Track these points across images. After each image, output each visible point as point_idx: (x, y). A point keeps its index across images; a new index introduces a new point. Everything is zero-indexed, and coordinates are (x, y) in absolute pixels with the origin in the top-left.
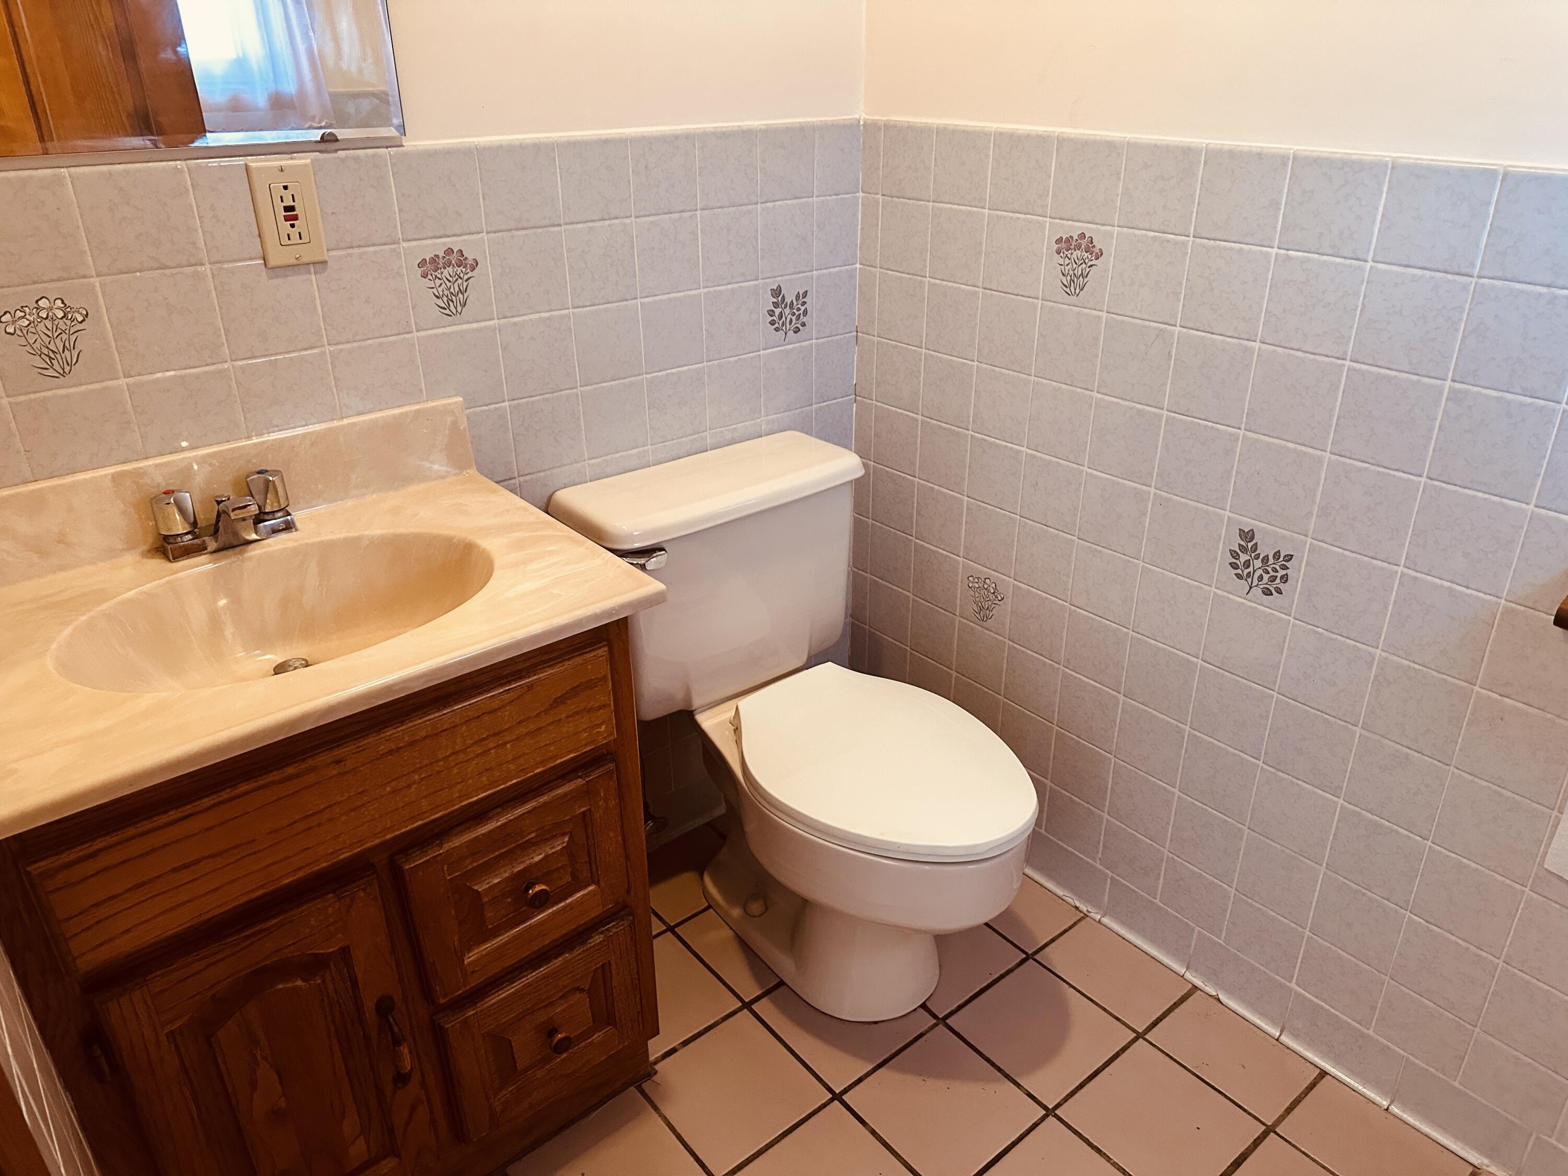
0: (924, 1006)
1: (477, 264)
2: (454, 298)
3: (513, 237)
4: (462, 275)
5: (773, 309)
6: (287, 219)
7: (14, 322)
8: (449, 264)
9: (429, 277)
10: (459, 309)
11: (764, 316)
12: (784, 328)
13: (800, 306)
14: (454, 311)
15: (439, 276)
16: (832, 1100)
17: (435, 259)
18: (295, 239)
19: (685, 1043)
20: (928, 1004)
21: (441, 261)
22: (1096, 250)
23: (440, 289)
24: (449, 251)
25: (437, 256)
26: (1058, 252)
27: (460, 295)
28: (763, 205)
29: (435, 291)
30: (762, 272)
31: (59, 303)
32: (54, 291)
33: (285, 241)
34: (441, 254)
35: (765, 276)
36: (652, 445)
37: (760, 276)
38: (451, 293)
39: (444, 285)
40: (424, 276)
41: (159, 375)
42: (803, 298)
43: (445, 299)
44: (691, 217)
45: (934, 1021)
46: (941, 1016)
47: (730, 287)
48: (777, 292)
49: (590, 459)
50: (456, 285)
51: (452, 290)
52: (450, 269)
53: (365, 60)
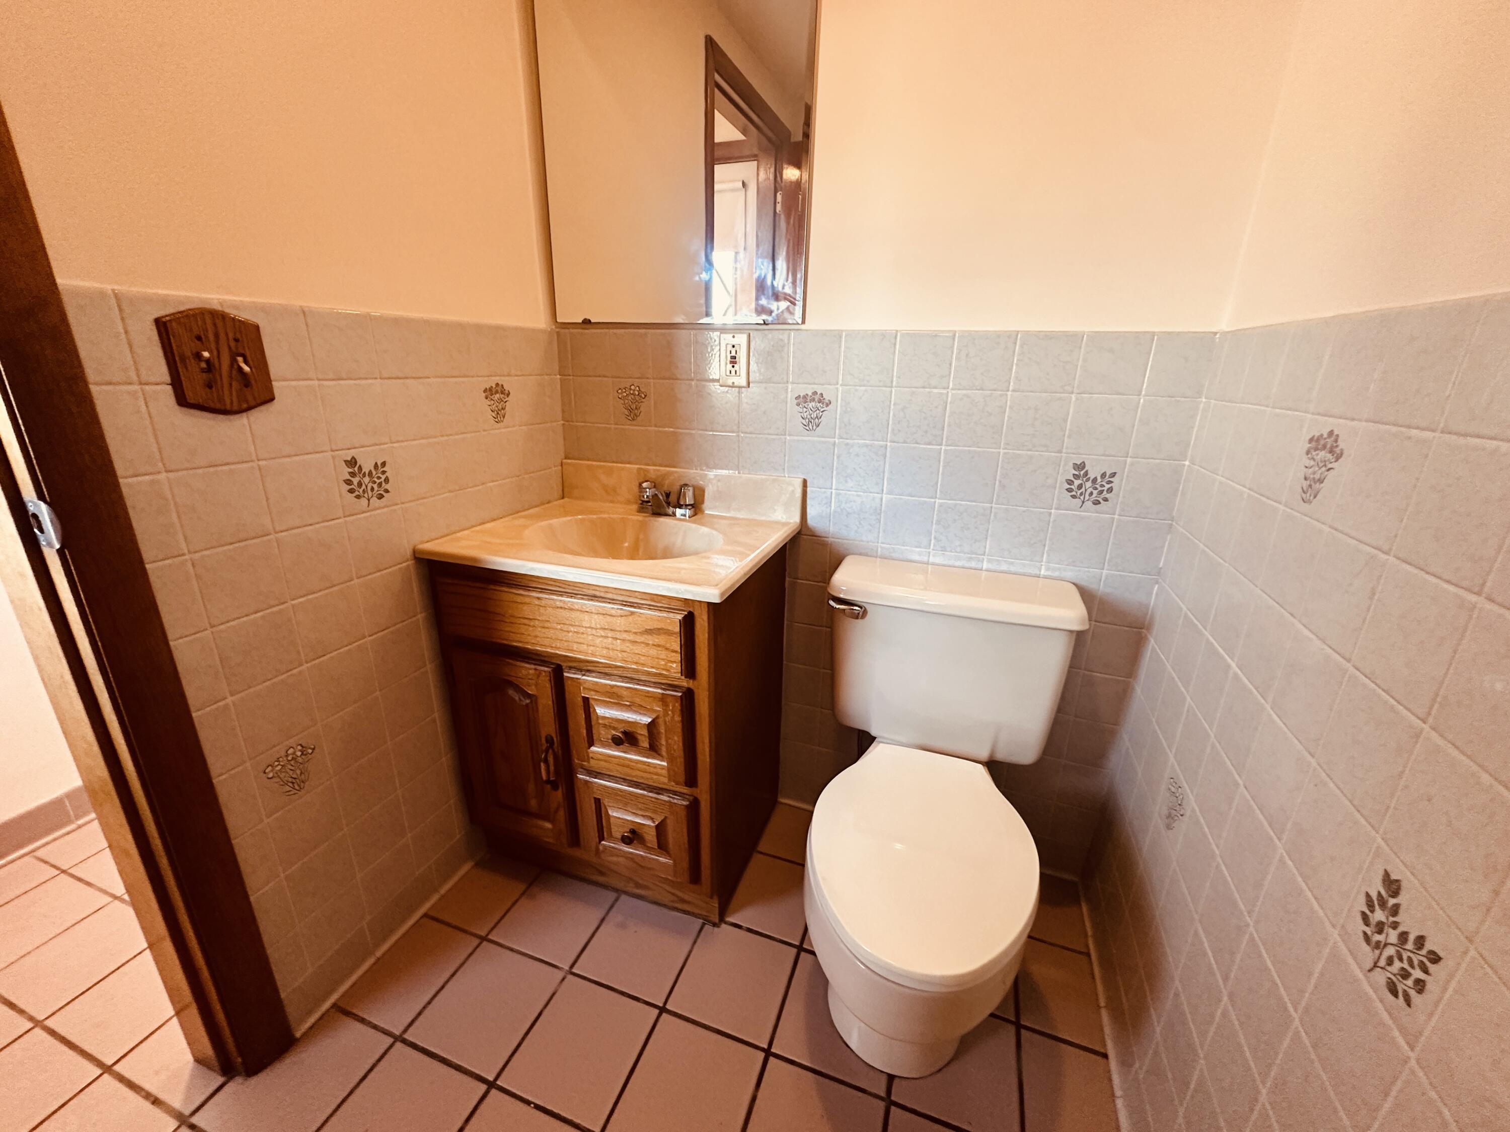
0: (891, 1078)
1: (830, 403)
2: (812, 421)
3: (856, 390)
4: (820, 408)
5: (1073, 479)
6: (731, 362)
7: (622, 393)
8: (813, 400)
9: (801, 406)
10: (814, 427)
11: (1061, 483)
12: (1082, 498)
13: (1104, 483)
14: (811, 428)
15: (806, 406)
16: (762, 1049)
17: (805, 397)
18: (733, 373)
19: (749, 930)
20: (896, 1081)
21: (809, 398)
22: (1338, 450)
23: (805, 414)
24: (815, 393)
25: (807, 395)
26: (1308, 453)
27: (817, 420)
28: (1078, 395)
29: (802, 414)
30: (1067, 448)
31: (637, 388)
32: (637, 382)
33: (728, 373)
34: (810, 394)
35: (1069, 451)
36: (933, 550)
37: (1064, 451)
38: (812, 418)
39: (808, 412)
40: (798, 405)
41: (667, 429)
42: (1109, 478)
43: (807, 420)
44: (1001, 395)
45: (883, 1094)
46: (893, 1098)
47: (1029, 453)
48: (1080, 467)
49: (882, 543)
50: (815, 413)
51: (812, 416)
52: (813, 404)
53: (787, 280)
